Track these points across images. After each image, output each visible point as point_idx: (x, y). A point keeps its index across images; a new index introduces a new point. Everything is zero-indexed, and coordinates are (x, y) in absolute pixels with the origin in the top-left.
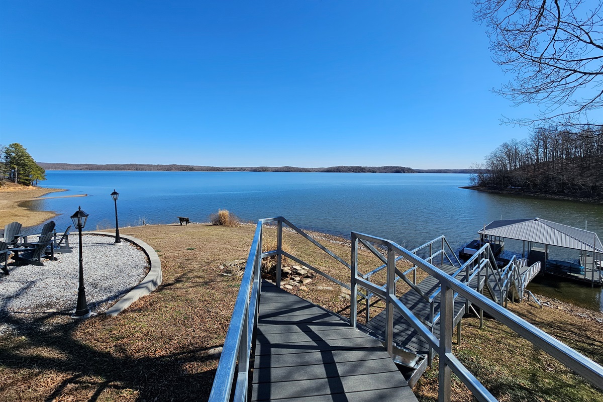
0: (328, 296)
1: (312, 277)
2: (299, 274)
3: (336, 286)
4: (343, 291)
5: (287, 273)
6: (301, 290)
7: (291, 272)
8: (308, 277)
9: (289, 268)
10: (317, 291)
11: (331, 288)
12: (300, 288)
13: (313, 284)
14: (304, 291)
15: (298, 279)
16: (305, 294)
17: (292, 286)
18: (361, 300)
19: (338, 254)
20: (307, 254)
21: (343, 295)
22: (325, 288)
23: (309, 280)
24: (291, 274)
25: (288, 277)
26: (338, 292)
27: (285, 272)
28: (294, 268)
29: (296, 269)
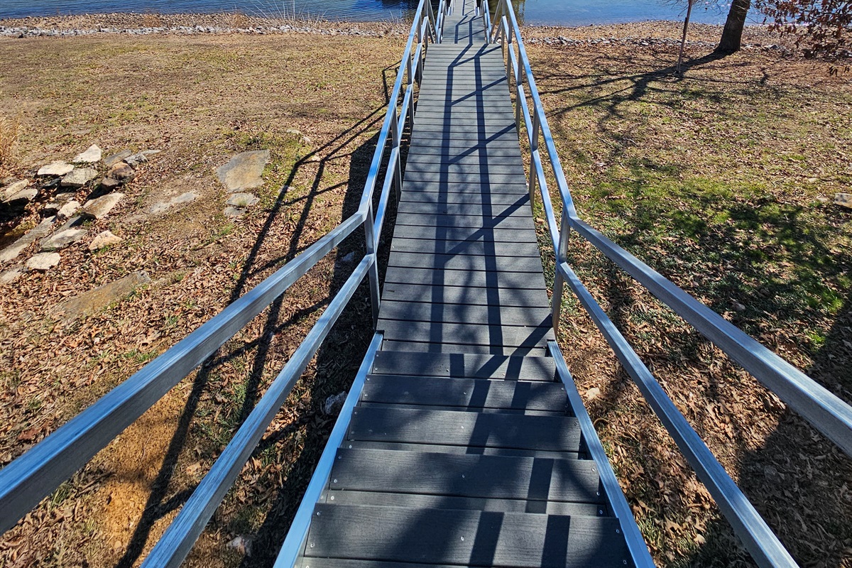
0: (194, 226)
1: (120, 185)
2: (72, 188)
3: (205, 180)
4: (232, 188)
5: (24, 201)
6: (96, 251)
7: (35, 192)
8: (102, 191)
9: (25, 182)
10: (153, 224)
11: (193, 195)
12: (92, 247)
13: (132, 206)
14: (111, 248)
15: (70, 207)
16: (116, 260)
17: (58, 250)
18: (285, 191)
19: (164, 64)
20: (75, 96)
21: (235, 200)
22: (174, 201)
23: (116, 198)
24: (39, 198)
25: (29, 213)
26: (218, 197)
27: (13, 202)
28: (46, 176)
29: (55, 176)
